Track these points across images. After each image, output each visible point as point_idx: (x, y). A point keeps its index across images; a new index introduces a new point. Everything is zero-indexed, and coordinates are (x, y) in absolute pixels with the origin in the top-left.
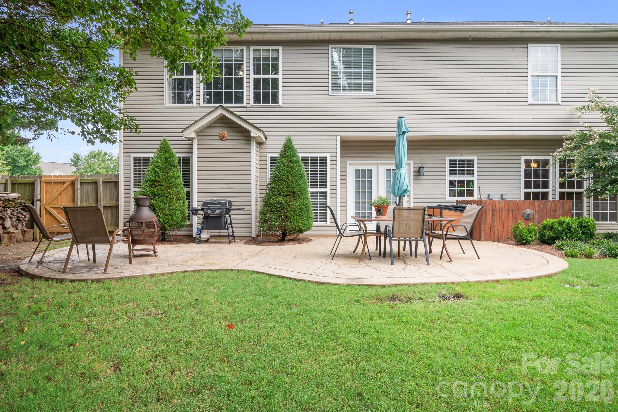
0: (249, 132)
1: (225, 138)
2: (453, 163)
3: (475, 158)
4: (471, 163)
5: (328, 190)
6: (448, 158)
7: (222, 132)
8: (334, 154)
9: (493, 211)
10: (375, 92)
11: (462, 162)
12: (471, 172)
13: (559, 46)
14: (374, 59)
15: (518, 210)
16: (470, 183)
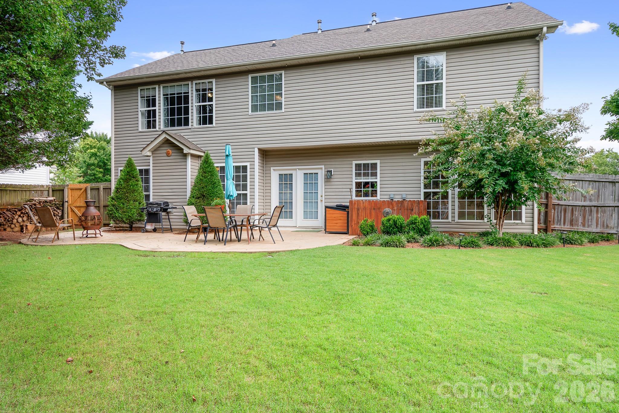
0: (183, 149)
1: (170, 155)
2: (358, 166)
3: (378, 162)
4: (374, 166)
5: (248, 192)
6: (354, 163)
7: (167, 150)
8: (252, 163)
9: (358, 210)
10: (283, 110)
11: (366, 166)
12: (374, 175)
13: (444, 54)
14: (283, 82)
15: (379, 209)
16: (373, 185)
